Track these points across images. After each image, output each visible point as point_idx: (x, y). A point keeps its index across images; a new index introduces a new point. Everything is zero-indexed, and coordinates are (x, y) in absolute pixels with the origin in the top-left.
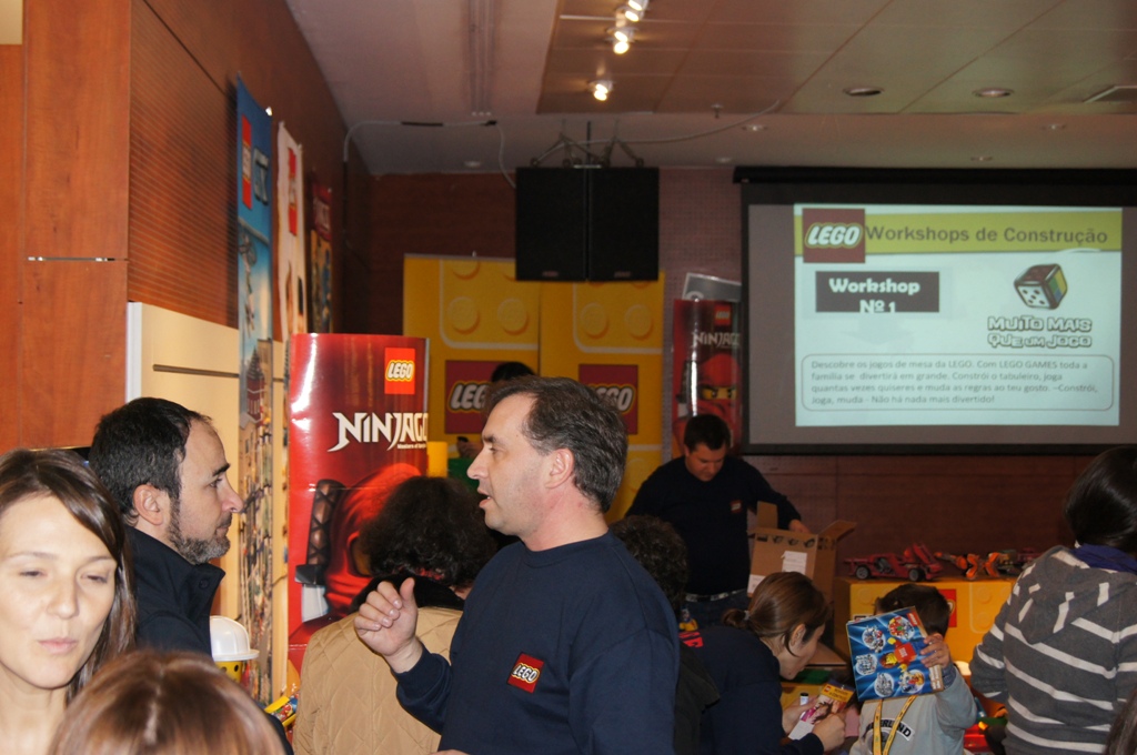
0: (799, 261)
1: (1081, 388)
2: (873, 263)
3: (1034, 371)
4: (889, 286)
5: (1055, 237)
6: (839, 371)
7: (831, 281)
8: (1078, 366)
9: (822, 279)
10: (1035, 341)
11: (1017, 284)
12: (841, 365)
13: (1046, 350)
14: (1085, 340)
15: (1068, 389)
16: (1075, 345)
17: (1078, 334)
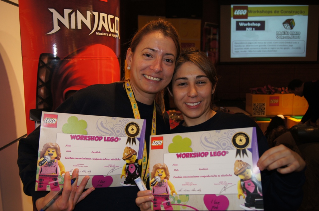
0: (232, 19)
1: (297, 48)
2: (250, 19)
3: (287, 44)
4: (253, 24)
5: (293, 12)
6: (241, 45)
7: (240, 23)
8: (297, 43)
9: (238, 23)
10: (287, 37)
11: (284, 23)
12: (242, 43)
13: (290, 39)
14: (299, 37)
15: (294, 48)
16: (296, 38)
17: (297, 35)
